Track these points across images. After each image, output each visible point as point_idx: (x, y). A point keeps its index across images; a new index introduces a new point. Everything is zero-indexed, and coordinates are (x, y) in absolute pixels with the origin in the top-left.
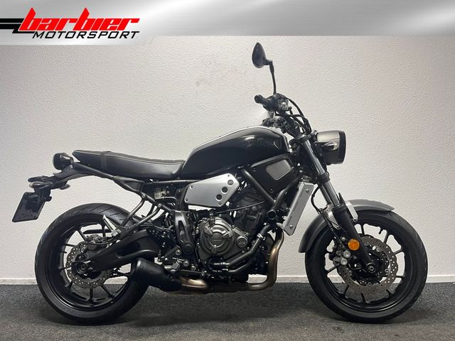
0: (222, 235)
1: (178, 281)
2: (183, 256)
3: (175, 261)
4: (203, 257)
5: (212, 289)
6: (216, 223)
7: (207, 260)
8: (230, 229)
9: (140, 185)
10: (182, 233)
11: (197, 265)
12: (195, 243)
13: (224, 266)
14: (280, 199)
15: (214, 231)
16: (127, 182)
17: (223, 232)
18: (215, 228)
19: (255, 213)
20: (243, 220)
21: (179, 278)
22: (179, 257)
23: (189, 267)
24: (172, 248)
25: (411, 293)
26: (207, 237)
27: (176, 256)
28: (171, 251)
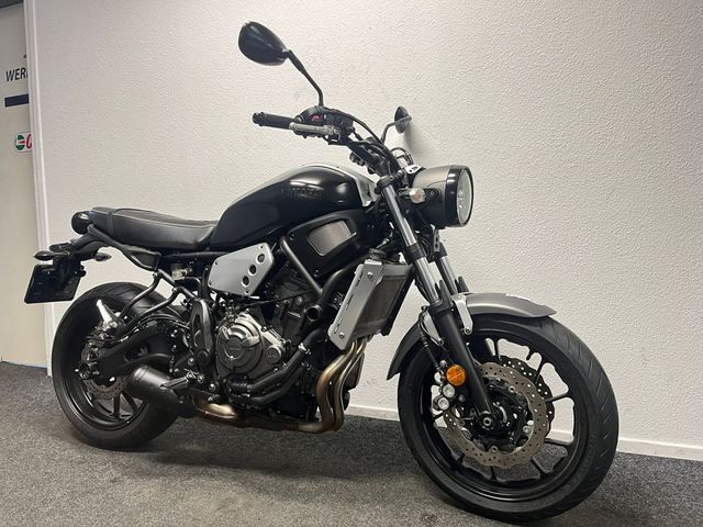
0: (242, 340)
2: (197, 367)
5: (247, 421)
6: (237, 321)
13: (245, 391)
14: (331, 286)
15: (231, 334)
16: (135, 254)
18: (234, 330)
19: (300, 309)
22: (192, 368)
23: (205, 385)
25: (574, 480)
26: (222, 343)
27: (189, 368)
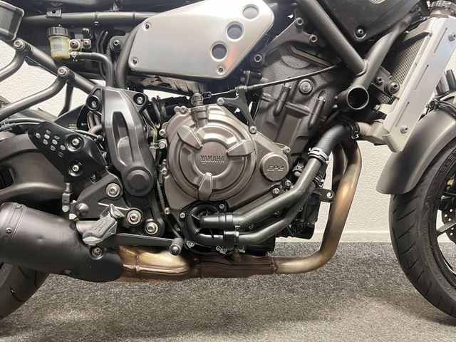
0: (227, 147)
1: (116, 257)
2: (126, 198)
3: (107, 211)
4: (176, 202)
6: (211, 117)
7: (186, 209)
8: (246, 133)
9: (10, 16)
10: (123, 142)
11: (160, 221)
12: (158, 170)
13: (231, 226)
14: (378, 57)
15: (207, 136)
17: (229, 141)
18: (208, 131)
19: (307, 97)
20: (276, 115)
21: (117, 251)
22: (115, 201)
23: (142, 227)
24: (99, 178)
26: (187, 152)
27: (107, 200)
28: (94, 188)
